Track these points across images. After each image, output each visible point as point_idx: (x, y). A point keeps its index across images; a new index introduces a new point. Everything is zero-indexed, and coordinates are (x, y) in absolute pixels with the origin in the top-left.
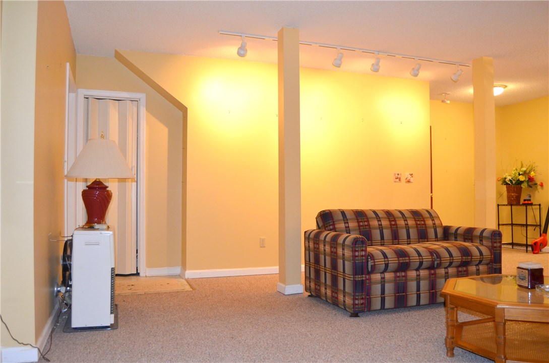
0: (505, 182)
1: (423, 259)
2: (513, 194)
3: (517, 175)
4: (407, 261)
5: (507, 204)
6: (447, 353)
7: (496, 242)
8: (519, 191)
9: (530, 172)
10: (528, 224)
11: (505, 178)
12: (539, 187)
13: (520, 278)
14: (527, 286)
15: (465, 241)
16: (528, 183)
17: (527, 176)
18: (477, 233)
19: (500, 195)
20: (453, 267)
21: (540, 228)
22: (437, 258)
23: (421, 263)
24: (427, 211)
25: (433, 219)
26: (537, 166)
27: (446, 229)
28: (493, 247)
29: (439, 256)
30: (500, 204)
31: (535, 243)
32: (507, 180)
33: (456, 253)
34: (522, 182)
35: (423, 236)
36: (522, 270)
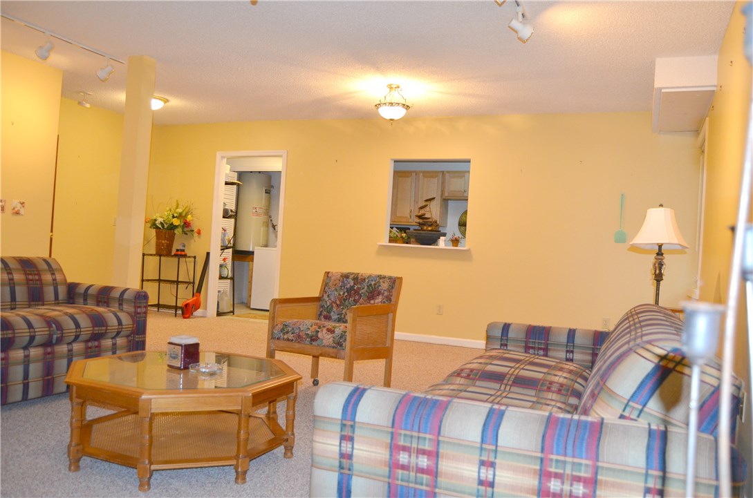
0: (154, 225)
1: (35, 332)
2: (163, 242)
3: (171, 217)
4: (10, 336)
5: (155, 253)
6: (70, 466)
7: (140, 307)
8: (171, 239)
9: (186, 215)
10: (179, 280)
11: (155, 220)
12: (196, 235)
13: (171, 357)
14: (179, 366)
15: (98, 305)
16: (183, 229)
17: (182, 220)
18: (116, 294)
19: (146, 241)
20: (80, 342)
21: (193, 286)
22: (57, 330)
23: (32, 338)
24: (45, 260)
25: (52, 270)
26: (195, 208)
27: (72, 288)
28: (136, 313)
29: (60, 327)
30: (145, 253)
31: (187, 305)
32: (157, 222)
33: (85, 323)
34: (176, 227)
35: (36, 297)
36: (173, 346)
